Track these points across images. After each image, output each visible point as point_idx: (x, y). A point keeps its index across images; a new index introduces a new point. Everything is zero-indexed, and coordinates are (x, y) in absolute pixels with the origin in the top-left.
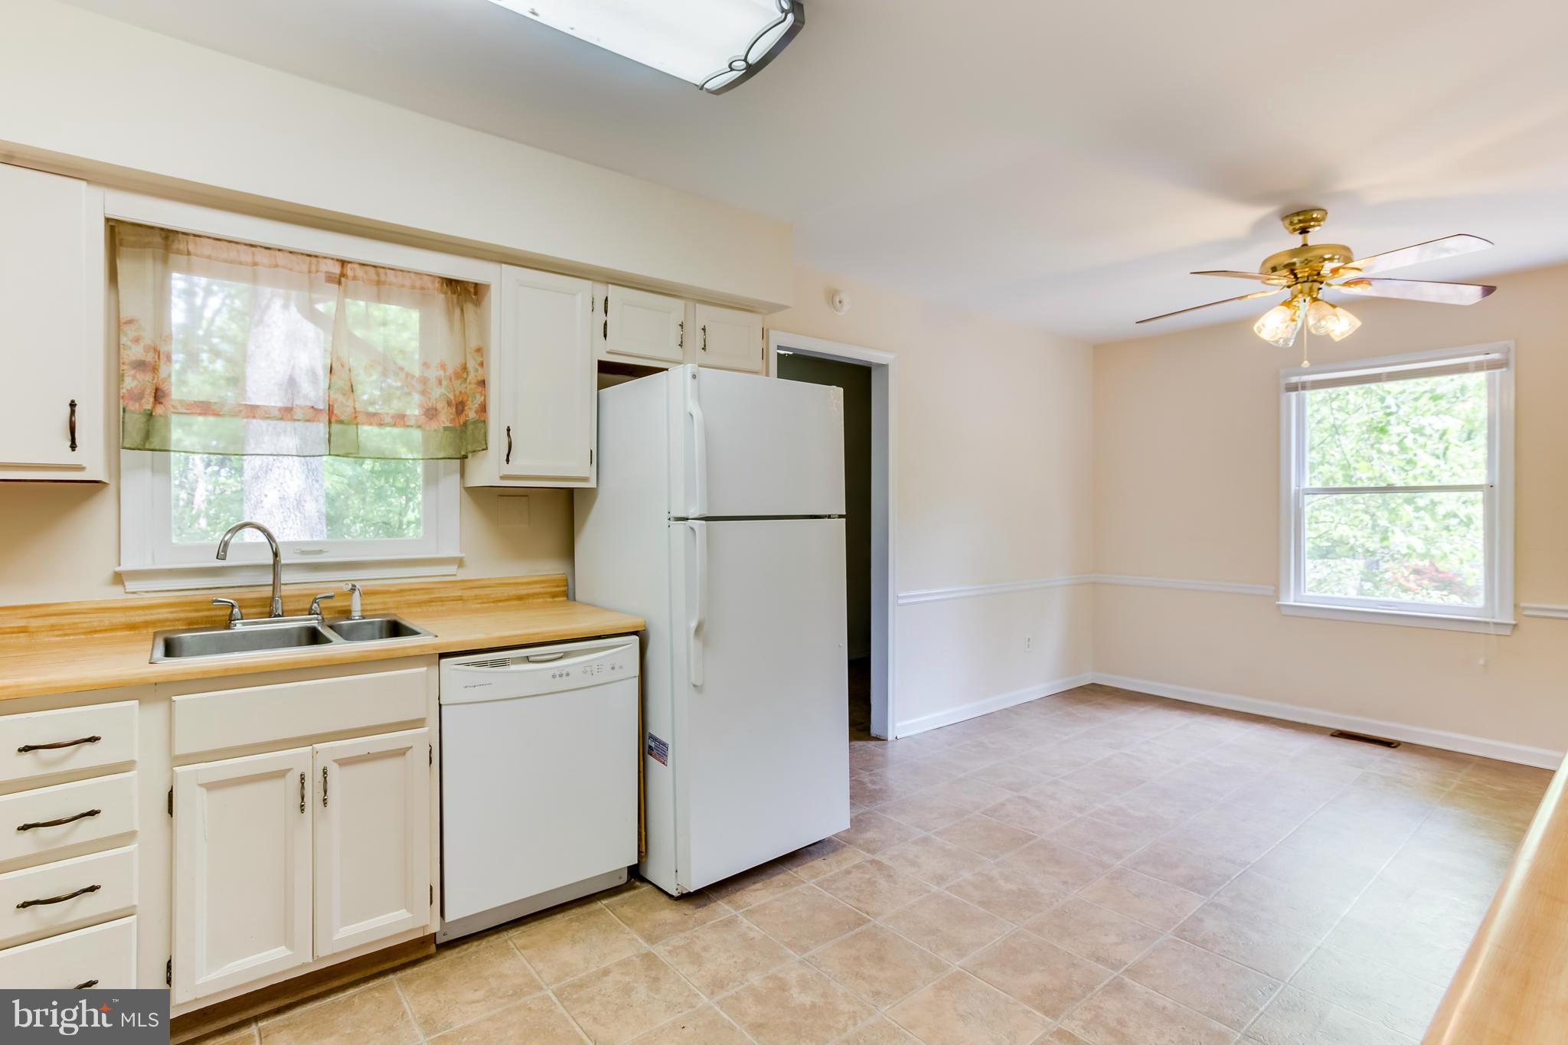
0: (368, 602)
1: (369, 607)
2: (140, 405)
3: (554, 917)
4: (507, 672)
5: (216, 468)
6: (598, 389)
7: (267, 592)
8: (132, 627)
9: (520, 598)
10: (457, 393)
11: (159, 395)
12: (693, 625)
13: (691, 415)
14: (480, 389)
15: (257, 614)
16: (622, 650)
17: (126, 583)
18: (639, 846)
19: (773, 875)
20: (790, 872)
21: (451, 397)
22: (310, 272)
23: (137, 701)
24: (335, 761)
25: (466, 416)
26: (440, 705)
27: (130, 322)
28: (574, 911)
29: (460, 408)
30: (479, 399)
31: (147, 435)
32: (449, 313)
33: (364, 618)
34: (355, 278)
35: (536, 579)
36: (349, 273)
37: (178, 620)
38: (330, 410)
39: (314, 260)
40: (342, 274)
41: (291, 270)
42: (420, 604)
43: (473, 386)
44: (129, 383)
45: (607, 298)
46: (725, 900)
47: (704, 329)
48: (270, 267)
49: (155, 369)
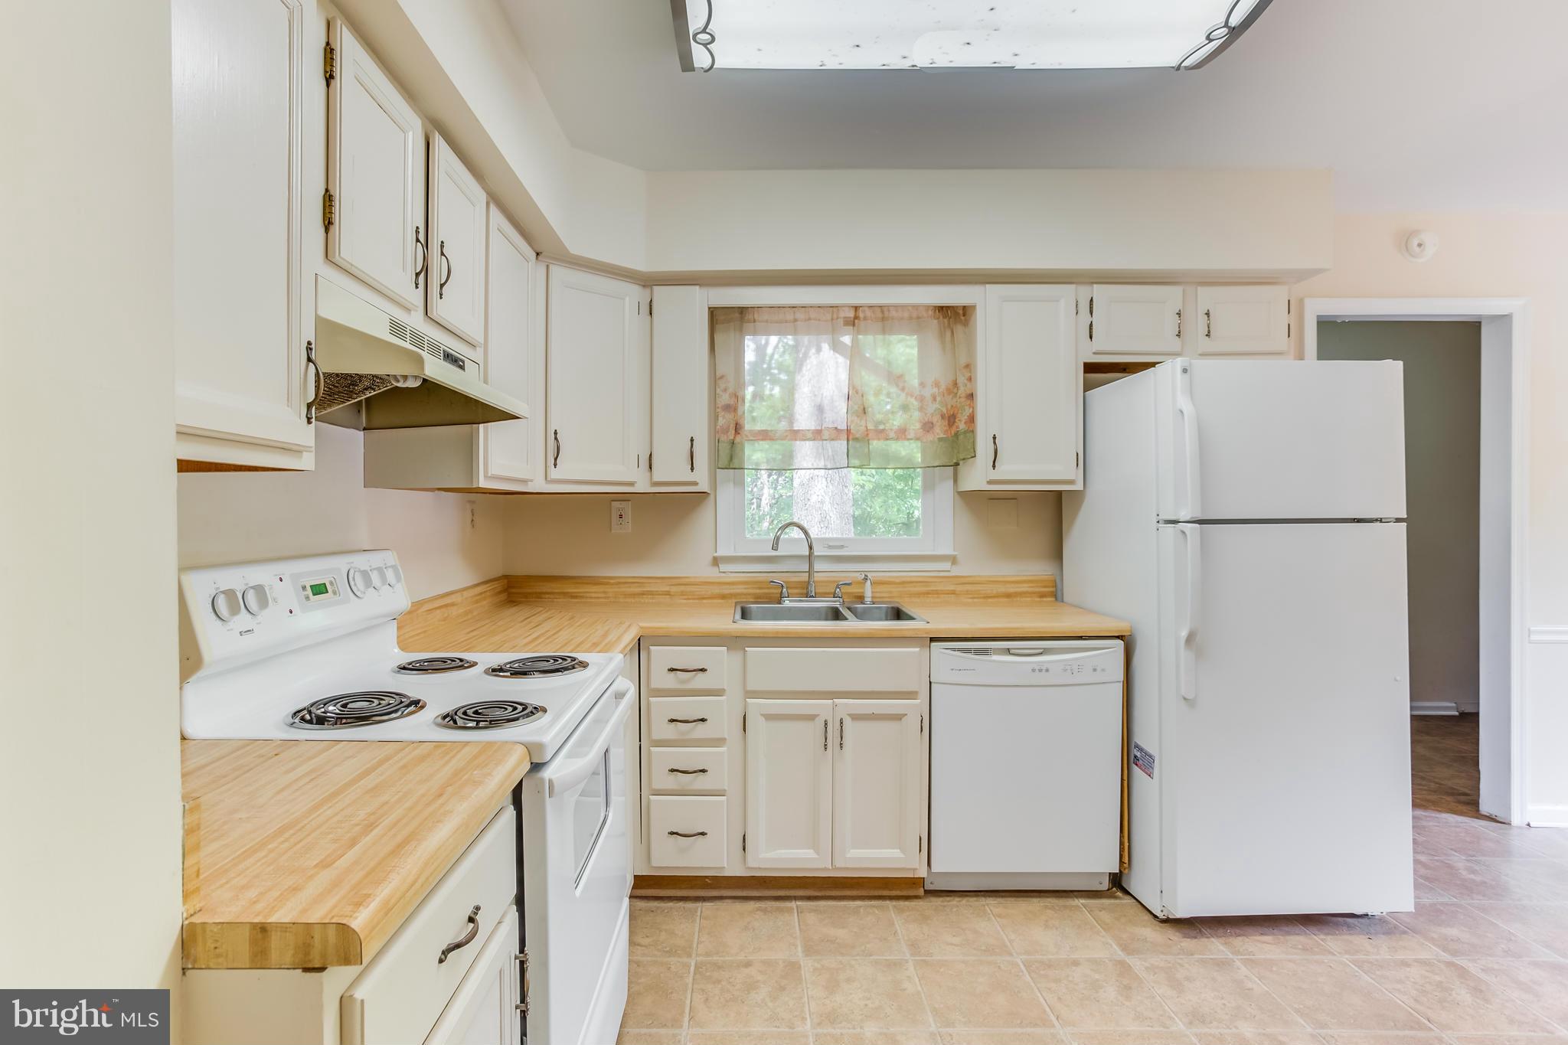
0: (878, 590)
1: (878, 595)
2: (728, 437)
3: (1030, 899)
4: (990, 661)
5: (775, 477)
6: (1085, 391)
7: (805, 577)
8: (723, 597)
9: (1008, 596)
10: (949, 407)
11: (738, 428)
12: (1184, 634)
13: (1182, 412)
14: (968, 402)
15: (797, 594)
16: (1106, 653)
17: (720, 566)
18: (1121, 856)
19: (1289, 933)
20: (1315, 937)
21: (944, 410)
22: (832, 319)
23: (726, 648)
24: (848, 715)
25: (957, 427)
26: (930, 682)
27: (722, 377)
28: (1049, 900)
29: (952, 420)
30: (968, 411)
31: (731, 458)
32: (942, 336)
33: (874, 604)
34: (865, 319)
35: (1025, 578)
36: (861, 315)
37: (749, 594)
38: (848, 431)
39: (835, 309)
40: (855, 318)
41: (819, 320)
42: (919, 594)
43: (963, 400)
44: (721, 421)
45: (1092, 298)
46: (1222, 940)
47: (1208, 314)
48: (805, 320)
49: (735, 410)
